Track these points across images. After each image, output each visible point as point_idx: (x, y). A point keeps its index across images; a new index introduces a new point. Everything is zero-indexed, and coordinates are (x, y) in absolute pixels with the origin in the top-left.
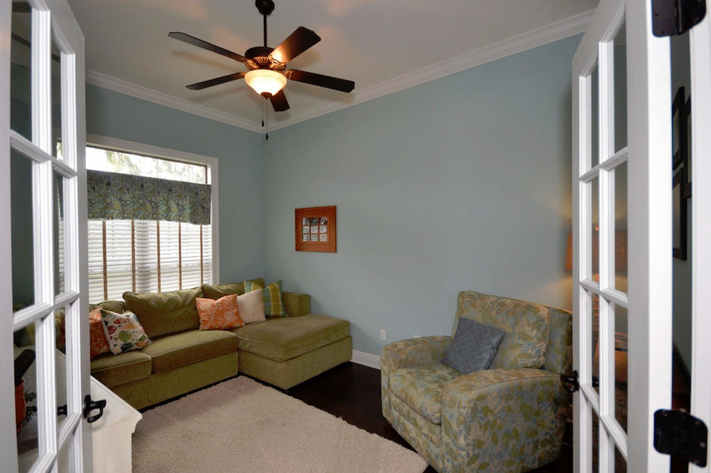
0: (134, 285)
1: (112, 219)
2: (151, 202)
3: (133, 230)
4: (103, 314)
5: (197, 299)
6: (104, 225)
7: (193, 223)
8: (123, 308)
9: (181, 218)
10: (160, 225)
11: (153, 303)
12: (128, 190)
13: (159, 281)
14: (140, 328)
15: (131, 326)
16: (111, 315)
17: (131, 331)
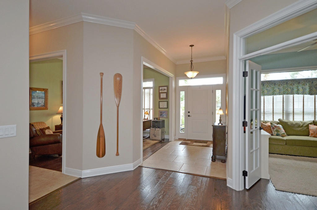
0: (283, 117)
1: (276, 95)
2: (290, 88)
3: (283, 98)
4: (271, 123)
5: (309, 125)
6: (273, 97)
7: (310, 95)
8: (278, 123)
9: (304, 93)
10: (294, 96)
11: (289, 123)
12: (282, 85)
13: (293, 117)
14: (283, 130)
15: (280, 128)
16: (273, 124)
17: (280, 130)
